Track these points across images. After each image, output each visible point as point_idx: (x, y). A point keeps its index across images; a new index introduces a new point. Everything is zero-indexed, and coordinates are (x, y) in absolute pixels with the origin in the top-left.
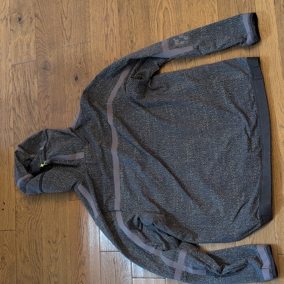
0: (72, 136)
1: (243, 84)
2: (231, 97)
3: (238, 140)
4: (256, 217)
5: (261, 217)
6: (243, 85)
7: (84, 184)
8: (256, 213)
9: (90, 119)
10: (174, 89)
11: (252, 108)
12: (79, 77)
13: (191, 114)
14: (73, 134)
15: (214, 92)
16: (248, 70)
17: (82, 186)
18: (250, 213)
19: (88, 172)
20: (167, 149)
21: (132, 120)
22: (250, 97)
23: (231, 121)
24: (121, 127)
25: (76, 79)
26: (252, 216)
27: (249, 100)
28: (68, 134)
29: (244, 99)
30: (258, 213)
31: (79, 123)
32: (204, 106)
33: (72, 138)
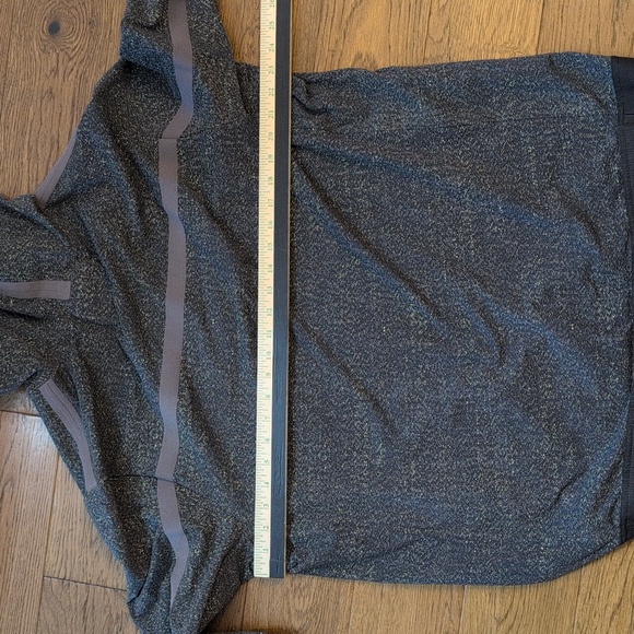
0: (38, 225)
1: (589, 132)
2: (551, 168)
3: (562, 295)
4: (611, 521)
5: (625, 521)
6: (590, 136)
7: (63, 380)
8: (612, 509)
9: (102, 184)
10: (376, 124)
11: (613, 206)
12: (63, 25)
13: (423, 205)
14: (41, 219)
15: (500, 147)
16: (608, 91)
17: (54, 387)
18: (595, 508)
19: (78, 344)
20: (349, 300)
21: (240, 202)
22: (608, 173)
23: (546, 240)
24: (205, 224)
25: (54, 29)
26: (601, 518)
27: (605, 183)
28: (23, 217)
29: (591, 178)
30: (617, 511)
31: (67, 188)
32: (467, 185)
33: (38, 232)
